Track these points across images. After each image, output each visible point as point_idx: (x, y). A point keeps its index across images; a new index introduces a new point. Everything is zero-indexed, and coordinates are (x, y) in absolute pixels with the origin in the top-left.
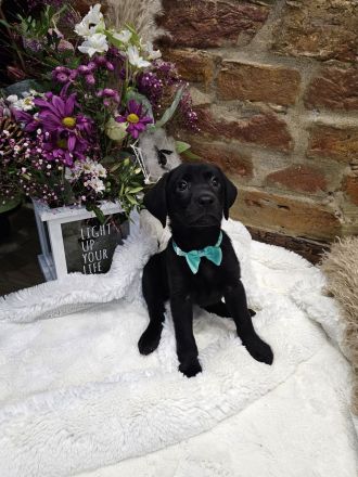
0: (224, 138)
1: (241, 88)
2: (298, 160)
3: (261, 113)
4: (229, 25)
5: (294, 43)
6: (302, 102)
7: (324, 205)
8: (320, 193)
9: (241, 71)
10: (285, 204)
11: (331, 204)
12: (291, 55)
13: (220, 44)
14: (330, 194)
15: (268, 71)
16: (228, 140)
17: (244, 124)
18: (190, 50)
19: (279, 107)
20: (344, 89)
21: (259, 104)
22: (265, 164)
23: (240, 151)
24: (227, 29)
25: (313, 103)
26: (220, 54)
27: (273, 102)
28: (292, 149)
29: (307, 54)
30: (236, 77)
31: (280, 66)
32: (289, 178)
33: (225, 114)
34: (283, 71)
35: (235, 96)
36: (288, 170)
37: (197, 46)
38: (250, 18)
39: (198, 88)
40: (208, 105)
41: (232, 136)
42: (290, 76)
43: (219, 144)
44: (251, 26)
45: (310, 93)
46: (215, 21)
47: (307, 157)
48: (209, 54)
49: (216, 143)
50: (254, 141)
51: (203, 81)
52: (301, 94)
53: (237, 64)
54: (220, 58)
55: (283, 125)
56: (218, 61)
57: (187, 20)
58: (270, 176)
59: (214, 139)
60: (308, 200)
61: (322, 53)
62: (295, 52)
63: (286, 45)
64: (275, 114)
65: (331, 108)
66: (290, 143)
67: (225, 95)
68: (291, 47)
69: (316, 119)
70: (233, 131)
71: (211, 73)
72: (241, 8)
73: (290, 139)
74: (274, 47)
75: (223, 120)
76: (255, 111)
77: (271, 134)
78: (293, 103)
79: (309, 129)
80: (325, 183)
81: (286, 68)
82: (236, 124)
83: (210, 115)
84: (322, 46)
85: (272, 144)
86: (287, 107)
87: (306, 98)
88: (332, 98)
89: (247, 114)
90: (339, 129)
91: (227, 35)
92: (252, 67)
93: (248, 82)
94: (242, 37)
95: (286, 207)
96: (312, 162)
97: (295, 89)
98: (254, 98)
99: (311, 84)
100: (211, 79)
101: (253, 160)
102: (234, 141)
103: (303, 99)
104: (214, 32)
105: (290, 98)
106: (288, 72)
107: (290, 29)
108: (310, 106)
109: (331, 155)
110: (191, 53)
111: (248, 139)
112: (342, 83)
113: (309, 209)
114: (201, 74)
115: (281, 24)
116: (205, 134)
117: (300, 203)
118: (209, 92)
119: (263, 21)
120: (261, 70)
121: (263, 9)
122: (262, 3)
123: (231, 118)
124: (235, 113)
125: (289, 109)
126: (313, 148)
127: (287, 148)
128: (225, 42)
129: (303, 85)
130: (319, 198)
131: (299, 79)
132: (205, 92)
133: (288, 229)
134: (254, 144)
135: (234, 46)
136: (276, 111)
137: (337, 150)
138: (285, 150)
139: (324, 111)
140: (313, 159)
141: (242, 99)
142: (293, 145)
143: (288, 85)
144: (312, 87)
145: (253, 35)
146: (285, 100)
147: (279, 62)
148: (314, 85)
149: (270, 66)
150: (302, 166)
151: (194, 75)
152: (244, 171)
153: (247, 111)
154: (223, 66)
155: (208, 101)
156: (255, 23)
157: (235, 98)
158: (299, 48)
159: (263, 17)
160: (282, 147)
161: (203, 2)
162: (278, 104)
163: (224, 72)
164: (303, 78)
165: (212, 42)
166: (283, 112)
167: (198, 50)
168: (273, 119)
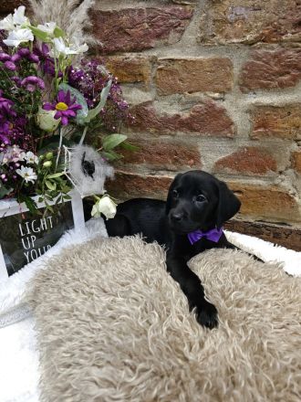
0: (169, 131)
1: (179, 82)
2: (244, 143)
3: (200, 102)
4: (159, 26)
5: (221, 32)
6: (237, 87)
7: (276, 185)
8: (270, 173)
9: (176, 67)
10: (237, 189)
11: (283, 184)
12: (220, 44)
13: (153, 45)
14: (281, 173)
15: (201, 62)
16: (173, 133)
17: (185, 115)
18: (128, 55)
19: (217, 95)
20: (276, 69)
21: (197, 94)
22: (212, 151)
23: (185, 141)
24: (158, 30)
25: (247, 86)
26: (155, 54)
27: (210, 91)
28: (235, 133)
29: (235, 41)
30: (171, 73)
31: (212, 56)
32: (237, 163)
33: (167, 108)
34: (214, 60)
35: (174, 90)
36: (235, 154)
37: (133, 50)
38: (177, 17)
39: (139, 88)
40: (150, 103)
41: (176, 128)
42: (222, 64)
43: (165, 138)
44: (179, 25)
45: (244, 77)
46: (147, 26)
47: (251, 139)
48: (145, 55)
49: (162, 137)
50: (198, 131)
51: (142, 81)
52: (236, 79)
53: (171, 60)
54: (154, 57)
55: (223, 111)
56: (154, 61)
57: (121, 29)
58: (219, 163)
59: (160, 134)
60: (260, 182)
61: (248, 37)
62: (223, 41)
63: (214, 36)
64: (214, 102)
65: (266, 88)
66: (233, 128)
67: (164, 91)
68: (218, 37)
69: (254, 101)
70: (178, 122)
71: (150, 72)
72: (168, 10)
73: (232, 123)
74: (203, 40)
75: (165, 114)
76: (194, 102)
77: (213, 121)
78: (229, 89)
79: (249, 111)
80: (274, 162)
81: (217, 57)
82: (178, 116)
83: (152, 112)
84: (247, 31)
85: (214, 132)
86: (224, 93)
87: (241, 82)
88: (265, 78)
89: (188, 106)
90: (278, 107)
91: (158, 36)
92: (185, 60)
93: (184, 75)
94: (173, 36)
95: (239, 192)
96: (256, 144)
97: (229, 75)
98: (192, 90)
99: (243, 69)
100: (150, 78)
101: (200, 149)
102: (179, 133)
103: (239, 84)
104: (147, 35)
105: (225, 84)
106: (220, 60)
107: (214, 21)
108: (246, 89)
109: (274, 134)
110: (132, 56)
111: (192, 129)
112: (272, 63)
113: (262, 191)
114: (140, 75)
115: (207, 18)
116: (152, 130)
117: (252, 185)
118: (150, 91)
119: (189, 18)
120: (194, 62)
121: (188, 8)
122: (186, 3)
123: (172, 112)
124: (176, 106)
125: (226, 96)
126: (256, 129)
127: (231, 132)
128: (158, 42)
129: (236, 71)
130: (271, 179)
131: (231, 66)
132: (146, 91)
133: (245, 214)
134: (198, 134)
135: (166, 44)
136: (214, 99)
137: (279, 128)
138: (229, 135)
139: (260, 92)
140: (257, 140)
141: (180, 92)
142: (236, 128)
143: (222, 73)
144: (245, 72)
145: (182, 32)
146: (221, 87)
147: (209, 53)
148: (246, 69)
149: (201, 57)
150: (247, 148)
151: (134, 76)
152: (192, 161)
153: (187, 103)
154: (159, 64)
155: (150, 99)
156: (183, 22)
157: (174, 92)
158: (227, 37)
159: (189, 14)
160: (225, 132)
161: (134, 10)
162: (215, 92)
163: (161, 69)
164: (235, 64)
165: (146, 45)
166: (221, 99)
167: (134, 54)
168: (212, 106)
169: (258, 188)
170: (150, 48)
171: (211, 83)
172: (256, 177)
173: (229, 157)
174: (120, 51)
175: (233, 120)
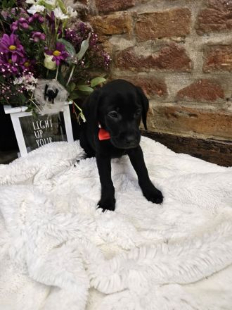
0: (144, 69)
1: (152, 31)
2: (199, 75)
3: (167, 45)
6: (195, 31)
7: (224, 110)
8: (220, 100)
9: (150, 19)
10: (194, 113)
11: (229, 109)
13: (134, 4)
14: (228, 100)
15: (167, 13)
16: (147, 70)
17: (155, 56)
19: (179, 39)
20: (224, 13)
21: (165, 39)
22: (175, 83)
23: (156, 76)
25: (202, 29)
26: (135, 11)
27: (174, 36)
28: (192, 68)
30: (147, 24)
31: (175, 7)
32: (194, 92)
33: (143, 51)
34: (177, 11)
35: (147, 37)
36: (192, 85)
37: (121, 9)
39: (125, 38)
40: (132, 48)
41: (149, 66)
42: (183, 14)
43: (142, 74)
45: (199, 22)
47: (205, 72)
48: (129, 12)
49: (140, 74)
50: (165, 68)
51: (127, 32)
52: (193, 25)
53: (146, 14)
54: (135, 13)
55: (183, 51)
56: (135, 16)
58: (180, 93)
59: (138, 72)
60: (211, 107)
64: (176, 44)
65: (216, 30)
66: (190, 64)
67: (142, 38)
69: (206, 41)
70: (150, 62)
71: (130, 25)
73: (190, 61)
75: (142, 56)
76: (162, 45)
77: (176, 60)
78: (188, 33)
79: (203, 50)
80: (222, 91)
81: (179, 8)
82: (151, 57)
83: (133, 55)
85: (177, 68)
86: (185, 37)
87: (197, 27)
88: (216, 22)
89: (158, 49)
90: (225, 45)
92: (156, 13)
93: (155, 25)
95: (195, 115)
96: (208, 76)
97: (188, 22)
98: (161, 36)
99: (199, 16)
100: (132, 29)
101: (166, 82)
102: (152, 70)
103: (196, 29)
105: (185, 29)
106: (181, 11)
108: (201, 32)
109: (223, 67)
110: (118, 14)
111: (161, 67)
112: (221, 9)
113: (212, 115)
114: (126, 27)
116: (133, 69)
117: (205, 110)
118: (132, 39)
120: (163, 14)
123: (147, 54)
124: (149, 49)
125: (186, 39)
126: (208, 64)
127: (189, 68)
129: (193, 18)
130: (220, 104)
131: (190, 14)
132: (129, 39)
133: (199, 133)
134: (165, 70)
135: (143, 2)
136: (177, 42)
137: (227, 62)
138: (187, 70)
139: (212, 34)
140: (209, 73)
141: (153, 38)
142: (193, 64)
143: (183, 21)
144: (200, 18)
146: (182, 33)
147: (174, 5)
148: (201, 16)
149: (168, 10)
150: (201, 80)
151: (121, 29)
152: (161, 91)
153: (158, 46)
154: (138, 18)
155: (132, 45)
157: (148, 39)
160: (185, 68)
162: (178, 36)
163: (139, 22)
164: (193, 13)
165: (129, 4)
166: (182, 41)
167: (122, 12)
168: (175, 48)
169: (209, 112)
170: (132, 6)
171: (174, 29)
172: (208, 103)
173: (188, 87)
174: (112, 11)
175: (191, 58)
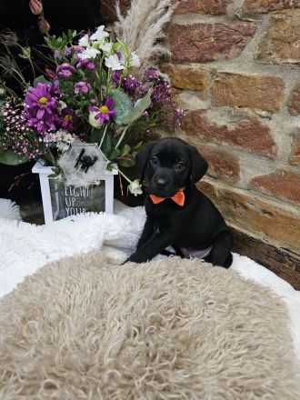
0: (216, 140)
1: (232, 96)
2: (282, 165)
3: (248, 118)
4: (223, 41)
5: (278, 51)
6: (286, 108)
9: (231, 80)
10: (268, 210)
12: (275, 63)
13: (215, 58)
15: (254, 79)
16: (219, 142)
17: (232, 127)
18: (193, 65)
19: (264, 113)
21: (246, 109)
22: (252, 167)
23: (228, 152)
24: (222, 45)
25: (295, 108)
26: (215, 66)
27: (258, 107)
28: (275, 154)
29: (290, 61)
30: (227, 86)
31: (266, 74)
32: (272, 184)
33: (218, 118)
34: (267, 78)
35: (225, 102)
36: (272, 175)
37: (198, 61)
38: (241, 33)
39: (198, 97)
40: (204, 111)
41: (222, 138)
42: (275, 83)
43: (212, 145)
44: (241, 40)
45: (294, 98)
46: (213, 40)
47: (290, 163)
48: (208, 67)
49: (209, 144)
50: (241, 145)
51: (201, 90)
52: (285, 100)
53: (227, 74)
54: (214, 69)
55: (266, 130)
56: (213, 73)
57: (192, 41)
58: (256, 180)
59: (208, 141)
60: (293, 209)
62: (278, 60)
63: (270, 54)
64: (260, 119)
66: (274, 148)
67: (220, 102)
68: (275, 55)
70: (224, 134)
71: (208, 83)
72: (233, 26)
73: (274, 144)
74: (260, 57)
75: (215, 124)
76: (242, 116)
77: (256, 138)
78: (277, 109)
79: (293, 135)
81: (271, 75)
82: (225, 127)
83: (205, 118)
85: (255, 149)
86: (272, 112)
87: (290, 104)
89: (236, 119)
91: (221, 50)
92: (240, 75)
93: (237, 90)
94: (233, 51)
95: (270, 214)
96: (295, 170)
97: (279, 95)
98: (242, 104)
99: (294, 91)
100: (208, 88)
101: (240, 163)
102: (224, 144)
103: (288, 106)
104: (212, 48)
105: (274, 103)
106: (272, 79)
107: (273, 39)
108: (295, 111)
110: (195, 67)
111: (236, 142)
113: (293, 219)
114: (201, 84)
115: (267, 36)
116: (201, 136)
117: (284, 211)
118: (206, 100)
119: (251, 35)
120: (248, 78)
121: (252, 24)
122: (251, 20)
123: (221, 123)
124: (225, 117)
125: (274, 115)
126: (297, 154)
127: (271, 152)
128: (220, 56)
129: (287, 92)
131: (283, 86)
132: (203, 99)
133: (271, 237)
134: (241, 148)
135: (227, 59)
136: (260, 116)
138: (269, 154)
140: (296, 165)
141: (231, 105)
142: (277, 150)
143: (272, 92)
144: (295, 93)
145: (242, 48)
146: (270, 106)
147: (264, 70)
148: (297, 91)
149: (255, 74)
150: (285, 172)
151: (196, 86)
152: (231, 173)
153: (235, 116)
154: (217, 76)
155: (205, 107)
156: (244, 38)
157: (226, 104)
158: (283, 57)
159: (252, 31)
160: (266, 151)
161: (204, 25)
162: (263, 110)
163: (218, 81)
164: (287, 85)
165: (209, 57)
166: (268, 117)
167: (199, 65)
168: (257, 123)
169: (289, 215)
170: (212, 60)
171: (260, 100)
172: (290, 203)
173: (265, 176)
174: (187, 61)
175: (276, 141)
